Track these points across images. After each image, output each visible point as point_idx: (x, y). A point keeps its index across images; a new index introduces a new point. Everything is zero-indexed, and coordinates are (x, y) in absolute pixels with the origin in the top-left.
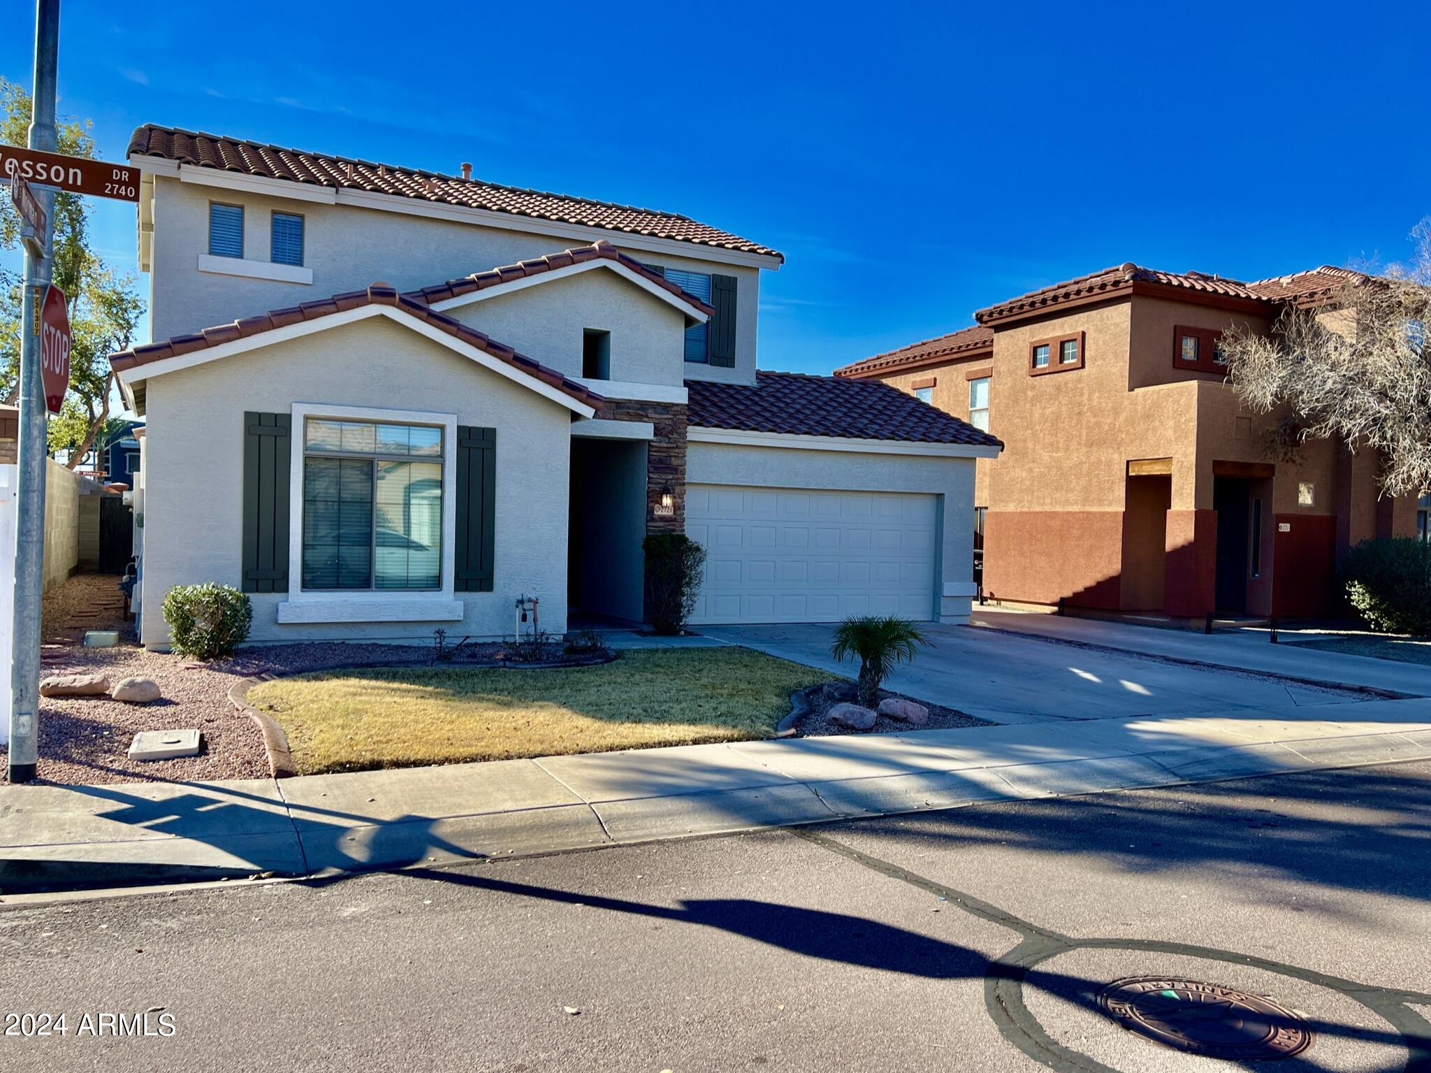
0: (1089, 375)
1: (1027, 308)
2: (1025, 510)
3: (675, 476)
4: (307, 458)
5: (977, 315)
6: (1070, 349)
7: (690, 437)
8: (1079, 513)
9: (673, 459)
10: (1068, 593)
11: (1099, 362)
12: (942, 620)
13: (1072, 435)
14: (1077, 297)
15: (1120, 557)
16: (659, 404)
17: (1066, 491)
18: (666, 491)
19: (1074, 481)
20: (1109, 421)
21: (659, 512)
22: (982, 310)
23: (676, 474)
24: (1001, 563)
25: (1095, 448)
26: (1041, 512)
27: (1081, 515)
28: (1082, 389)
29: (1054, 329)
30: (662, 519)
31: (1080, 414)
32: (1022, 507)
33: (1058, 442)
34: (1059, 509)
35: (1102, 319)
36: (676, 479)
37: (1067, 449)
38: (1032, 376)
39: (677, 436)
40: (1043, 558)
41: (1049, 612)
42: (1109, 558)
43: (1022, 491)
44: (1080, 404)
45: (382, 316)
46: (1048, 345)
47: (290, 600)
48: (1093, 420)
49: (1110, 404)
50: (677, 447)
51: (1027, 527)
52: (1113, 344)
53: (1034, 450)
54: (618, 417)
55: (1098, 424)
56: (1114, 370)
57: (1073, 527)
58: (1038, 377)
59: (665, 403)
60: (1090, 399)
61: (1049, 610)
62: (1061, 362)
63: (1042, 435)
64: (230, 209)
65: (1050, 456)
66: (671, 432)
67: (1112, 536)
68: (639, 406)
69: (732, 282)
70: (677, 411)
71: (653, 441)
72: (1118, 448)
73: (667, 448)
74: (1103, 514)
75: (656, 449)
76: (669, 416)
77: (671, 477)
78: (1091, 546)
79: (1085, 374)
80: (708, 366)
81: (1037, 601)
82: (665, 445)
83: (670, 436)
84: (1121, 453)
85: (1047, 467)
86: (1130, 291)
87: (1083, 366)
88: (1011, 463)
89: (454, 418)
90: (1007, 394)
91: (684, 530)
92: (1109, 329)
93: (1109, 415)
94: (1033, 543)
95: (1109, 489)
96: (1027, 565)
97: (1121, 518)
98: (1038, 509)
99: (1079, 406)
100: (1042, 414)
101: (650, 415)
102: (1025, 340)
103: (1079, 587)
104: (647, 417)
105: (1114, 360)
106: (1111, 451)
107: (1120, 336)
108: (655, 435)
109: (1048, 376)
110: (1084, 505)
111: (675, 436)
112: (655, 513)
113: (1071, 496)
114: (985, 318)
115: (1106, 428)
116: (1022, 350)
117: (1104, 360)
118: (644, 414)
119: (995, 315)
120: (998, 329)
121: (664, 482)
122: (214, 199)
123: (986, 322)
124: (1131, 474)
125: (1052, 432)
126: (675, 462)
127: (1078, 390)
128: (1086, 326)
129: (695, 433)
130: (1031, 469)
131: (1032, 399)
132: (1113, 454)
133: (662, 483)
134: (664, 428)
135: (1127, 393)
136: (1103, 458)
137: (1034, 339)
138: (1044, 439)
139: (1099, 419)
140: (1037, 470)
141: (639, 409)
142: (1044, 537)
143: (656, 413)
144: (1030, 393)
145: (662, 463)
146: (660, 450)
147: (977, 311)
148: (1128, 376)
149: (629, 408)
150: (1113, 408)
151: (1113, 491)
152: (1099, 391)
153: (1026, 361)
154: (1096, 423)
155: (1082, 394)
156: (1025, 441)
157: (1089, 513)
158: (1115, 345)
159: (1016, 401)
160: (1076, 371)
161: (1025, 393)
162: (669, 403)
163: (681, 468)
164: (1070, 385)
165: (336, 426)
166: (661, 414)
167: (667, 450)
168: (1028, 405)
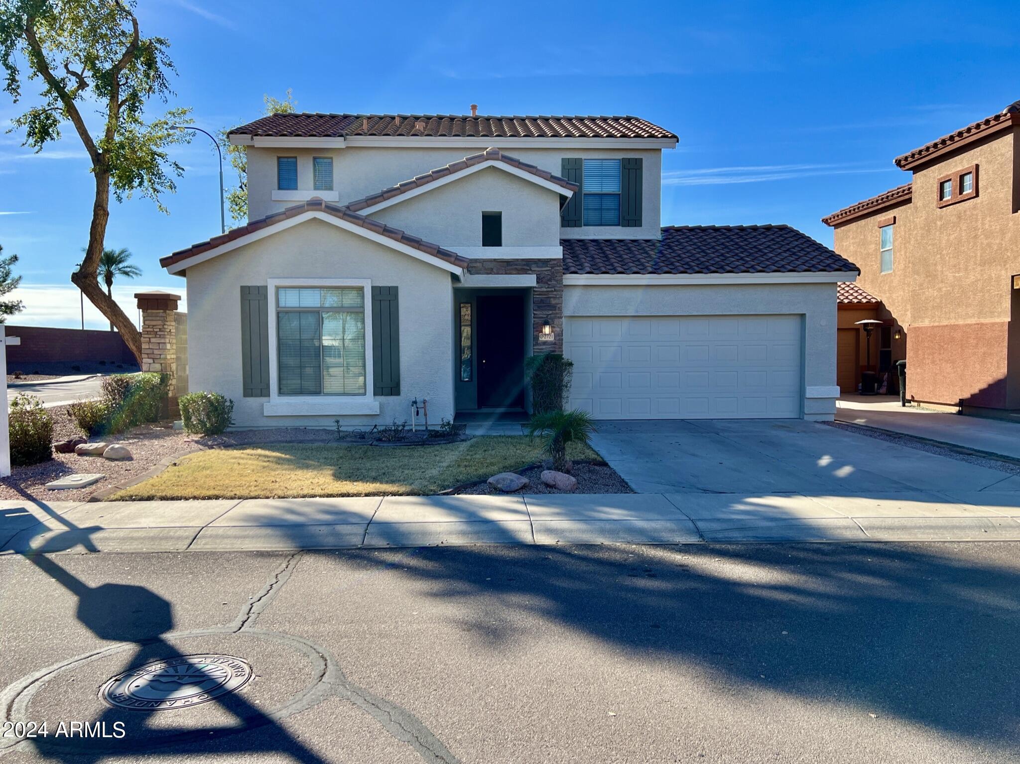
0: (982, 202)
1: (932, 150)
2: (936, 324)
3: (554, 312)
4: (278, 314)
5: (896, 161)
6: (969, 181)
7: (565, 282)
8: (975, 324)
9: (552, 299)
10: (966, 395)
11: (990, 190)
12: (806, 418)
13: (969, 256)
14: (969, 135)
15: (1006, 362)
16: (539, 260)
17: (966, 306)
18: (546, 323)
19: (972, 297)
20: (997, 242)
21: (542, 339)
22: (899, 157)
23: (555, 310)
24: (918, 370)
25: (987, 267)
26: (947, 326)
27: (976, 326)
28: (977, 215)
29: (956, 166)
30: (545, 343)
31: (976, 237)
32: (934, 322)
33: (959, 264)
34: (961, 322)
35: (991, 151)
36: (554, 314)
37: (966, 270)
38: (941, 208)
39: (555, 283)
40: (949, 365)
41: (954, 412)
42: (998, 363)
43: (933, 307)
44: (976, 229)
45: (315, 219)
46: (950, 180)
47: (271, 401)
48: (985, 242)
49: (998, 227)
50: (555, 291)
51: (938, 338)
52: (1000, 172)
53: (942, 272)
54: (508, 272)
55: (989, 245)
56: (1001, 195)
57: (970, 337)
58: (944, 209)
59: (545, 259)
60: (983, 224)
61: (955, 410)
62: (961, 193)
63: (947, 258)
64: (290, 160)
65: (954, 277)
66: (550, 280)
67: (1000, 343)
68: (524, 263)
69: (638, 163)
70: (554, 264)
71: (535, 287)
72: (1005, 265)
73: (547, 291)
74: (993, 324)
75: (538, 293)
76: (548, 269)
77: (551, 312)
78: (984, 353)
79: (979, 201)
80: (620, 228)
81: (945, 402)
82: (545, 290)
83: (549, 283)
84: (1007, 269)
85: (952, 286)
86: (1009, 123)
87: (977, 195)
88: (925, 285)
89: (369, 281)
90: (923, 226)
91: (562, 351)
92: (997, 160)
93: (997, 236)
94: (942, 352)
95: (998, 302)
96: (937, 372)
97: (1006, 328)
98: (945, 323)
99: (975, 230)
100: (948, 240)
101: (533, 269)
102: (934, 178)
103: (975, 390)
104: (531, 270)
105: (1001, 187)
106: (999, 268)
107: (1005, 165)
108: (538, 282)
109: (952, 206)
110: (979, 318)
111: (554, 282)
112: (540, 339)
113: (970, 311)
114: (903, 163)
115: (995, 247)
116: (932, 186)
117: (993, 188)
118: (528, 268)
119: (910, 159)
120: (916, 169)
121: (545, 316)
122: (279, 155)
123: (904, 166)
124: (1015, 287)
125: (955, 255)
126: (553, 302)
127: (974, 217)
128: (979, 159)
129: (570, 279)
130: (940, 289)
131: (940, 228)
132: (1001, 270)
133: (542, 318)
134: (544, 277)
135: (1011, 215)
136: (993, 275)
137: (942, 176)
138: (949, 262)
139: (989, 240)
140: (944, 289)
141: (525, 265)
142: (949, 346)
143: (538, 267)
144: (939, 223)
145: (543, 303)
146: (541, 293)
147: (896, 158)
148: (1011, 200)
149: (516, 265)
150: (1001, 229)
151: (1001, 304)
152: (990, 216)
153: (936, 195)
154: (988, 244)
155: (977, 221)
156: (935, 265)
157: (982, 324)
158: (1002, 173)
159: (929, 231)
160: (972, 200)
161: (935, 223)
162: (548, 259)
163: (558, 306)
164: (968, 213)
165: (296, 292)
166: (542, 267)
167: (547, 293)
168: (938, 233)
